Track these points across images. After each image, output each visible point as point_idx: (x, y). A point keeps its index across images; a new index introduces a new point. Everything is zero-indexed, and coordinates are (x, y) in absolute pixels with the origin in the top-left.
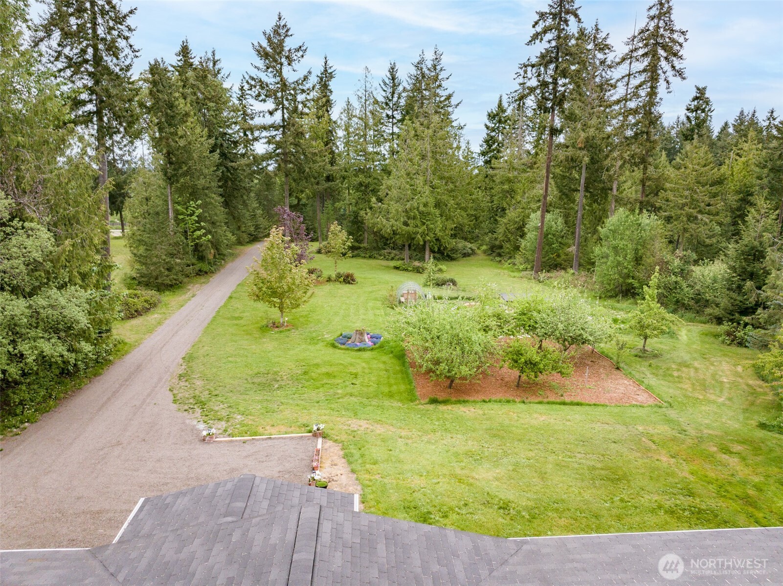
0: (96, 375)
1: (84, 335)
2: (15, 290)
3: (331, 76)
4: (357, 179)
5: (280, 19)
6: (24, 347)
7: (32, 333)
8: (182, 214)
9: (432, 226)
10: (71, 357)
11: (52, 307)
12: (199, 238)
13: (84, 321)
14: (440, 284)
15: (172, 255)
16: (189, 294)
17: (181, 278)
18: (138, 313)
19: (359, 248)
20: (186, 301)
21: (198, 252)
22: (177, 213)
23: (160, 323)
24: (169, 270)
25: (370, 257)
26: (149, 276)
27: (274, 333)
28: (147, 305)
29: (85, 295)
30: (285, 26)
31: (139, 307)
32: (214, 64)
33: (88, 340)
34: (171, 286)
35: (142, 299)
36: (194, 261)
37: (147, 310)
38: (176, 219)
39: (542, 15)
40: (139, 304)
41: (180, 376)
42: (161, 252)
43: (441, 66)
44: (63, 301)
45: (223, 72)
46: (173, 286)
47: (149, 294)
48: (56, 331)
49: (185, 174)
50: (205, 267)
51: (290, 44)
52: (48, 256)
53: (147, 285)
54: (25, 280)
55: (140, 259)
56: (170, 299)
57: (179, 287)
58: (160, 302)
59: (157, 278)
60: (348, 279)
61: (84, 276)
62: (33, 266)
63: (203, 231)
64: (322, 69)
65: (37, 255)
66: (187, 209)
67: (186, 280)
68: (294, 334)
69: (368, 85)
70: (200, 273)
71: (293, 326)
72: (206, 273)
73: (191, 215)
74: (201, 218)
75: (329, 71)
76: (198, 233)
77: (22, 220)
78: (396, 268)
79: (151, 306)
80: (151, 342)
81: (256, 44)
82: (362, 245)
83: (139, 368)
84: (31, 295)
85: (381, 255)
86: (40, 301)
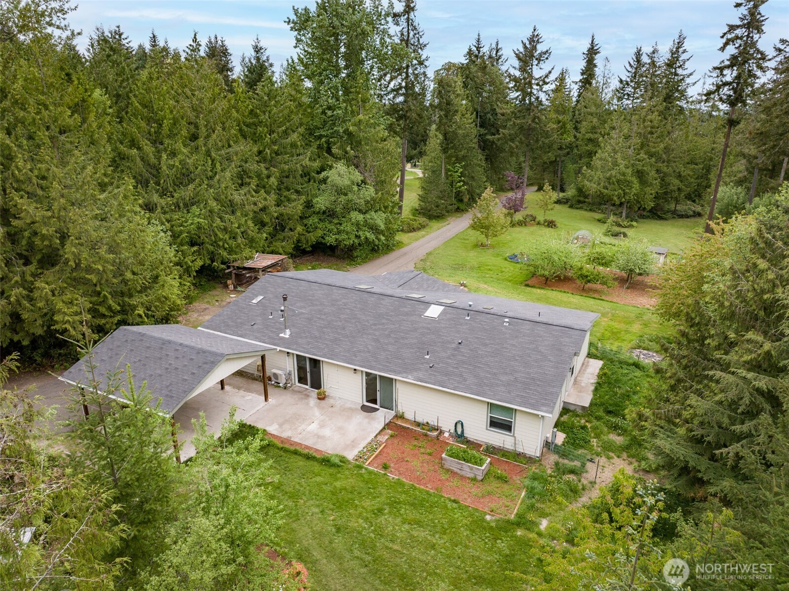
0: (386, 254)
1: (382, 233)
2: (360, 211)
3: (596, 52)
4: (587, 148)
5: (535, 30)
6: (361, 233)
7: (364, 228)
8: (451, 171)
9: (628, 191)
10: (377, 242)
11: (371, 219)
12: (460, 187)
13: (383, 227)
14: (616, 235)
15: (441, 198)
16: (447, 222)
17: (444, 212)
18: (414, 230)
19: (585, 202)
20: (442, 227)
21: (459, 198)
22: (447, 170)
23: (423, 236)
24: (437, 206)
25: (590, 210)
26: (425, 209)
27: (479, 250)
28: (419, 226)
29: (384, 215)
30: (537, 35)
31: (415, 227)
32: (497, 51)
33: (384, 235)
34: (438, 217)
35: (418, 222)
36: (456, 202)
37: (419, 229)
38: (446, 173)
39: (732, 28)
40: (416, 225)
41: (422, 260)
42: (433, 197)
43: (684, 48)
44: (376, 217)
45: (503, 57)
46: (439, 217)
47: (422, 220)
48: (372, 229)
49: (452, 148)
50: (462, 206)
51: (541, 48)
52: (373, 199)
53: (424, 215)
54: (363, 208)
55: (422, 198)
56: (434, 224)
57: (443, 218)
58: (427, 225)
59: (429, 211)
60: (551, 224)
61: (386, 207)
62: (367, 202)
63: (462, 183)
64: (589, 46)
65: (368, 198)
66: (454, 168)
67: (447, 214)
68: (491, 251)
69: (607, 72)
70: (458, 210)
71: (492, 247)
72: (463, 210)
73: (457, 172)
74: (462, 174)
75: (595, 48)
76: (459, 184)
77: (365, 184)
78: (599, 220)
79: (422, 227)
80: (416, 244)
81: (516, 50)
82: (587, 200)
83: (405, 254)
84: (365, 213)
85: (599, 209)
86: (368, 216)
